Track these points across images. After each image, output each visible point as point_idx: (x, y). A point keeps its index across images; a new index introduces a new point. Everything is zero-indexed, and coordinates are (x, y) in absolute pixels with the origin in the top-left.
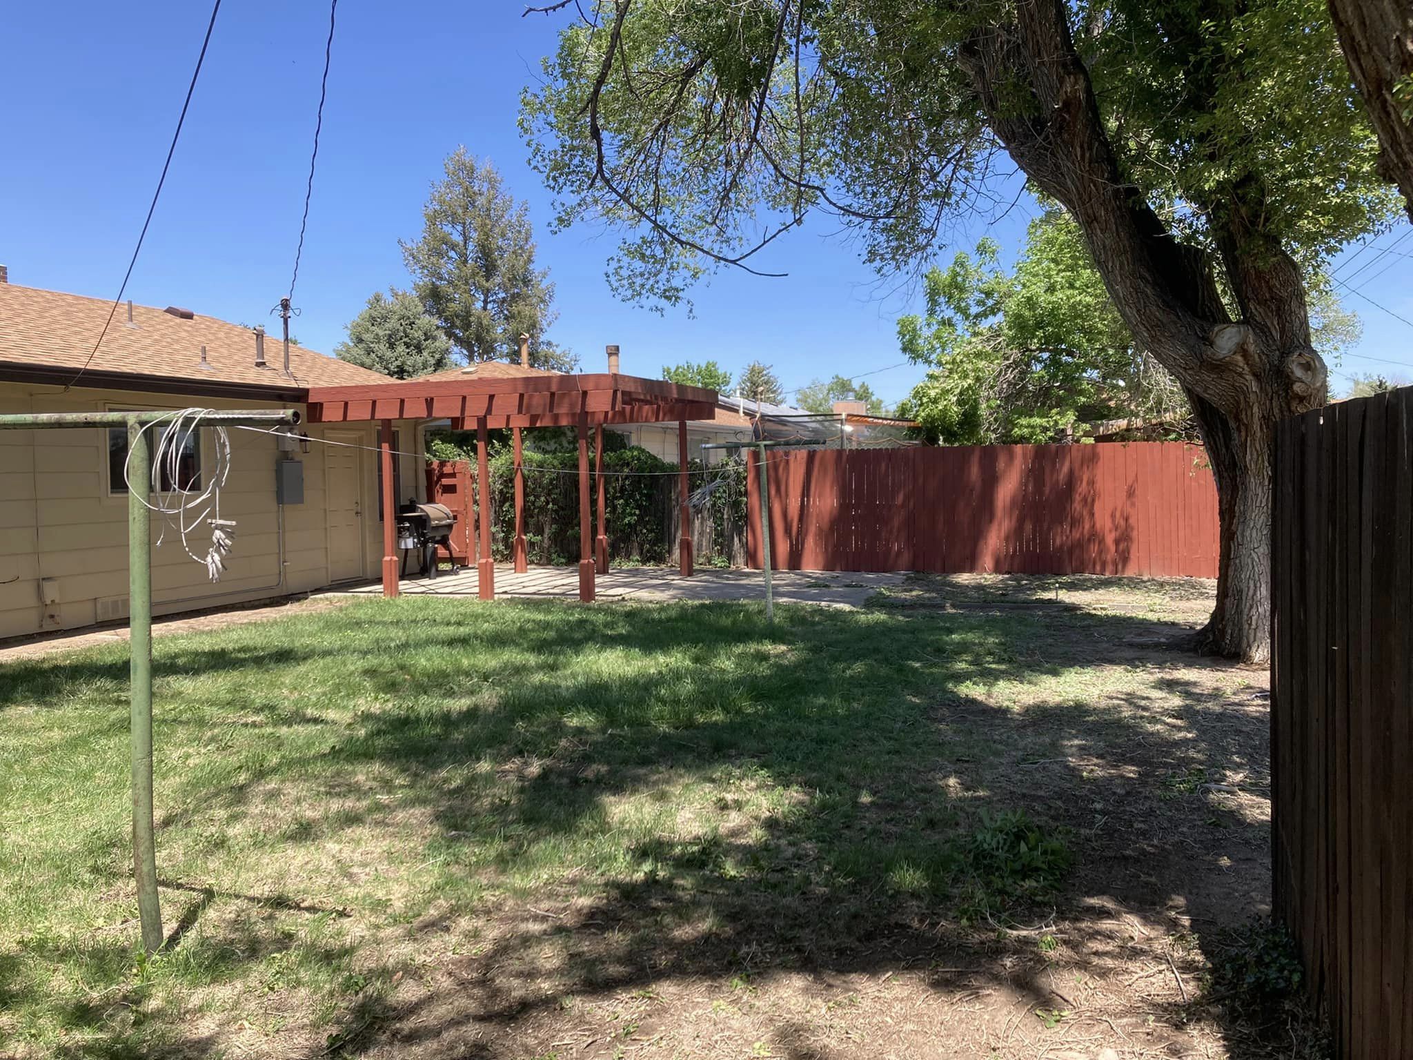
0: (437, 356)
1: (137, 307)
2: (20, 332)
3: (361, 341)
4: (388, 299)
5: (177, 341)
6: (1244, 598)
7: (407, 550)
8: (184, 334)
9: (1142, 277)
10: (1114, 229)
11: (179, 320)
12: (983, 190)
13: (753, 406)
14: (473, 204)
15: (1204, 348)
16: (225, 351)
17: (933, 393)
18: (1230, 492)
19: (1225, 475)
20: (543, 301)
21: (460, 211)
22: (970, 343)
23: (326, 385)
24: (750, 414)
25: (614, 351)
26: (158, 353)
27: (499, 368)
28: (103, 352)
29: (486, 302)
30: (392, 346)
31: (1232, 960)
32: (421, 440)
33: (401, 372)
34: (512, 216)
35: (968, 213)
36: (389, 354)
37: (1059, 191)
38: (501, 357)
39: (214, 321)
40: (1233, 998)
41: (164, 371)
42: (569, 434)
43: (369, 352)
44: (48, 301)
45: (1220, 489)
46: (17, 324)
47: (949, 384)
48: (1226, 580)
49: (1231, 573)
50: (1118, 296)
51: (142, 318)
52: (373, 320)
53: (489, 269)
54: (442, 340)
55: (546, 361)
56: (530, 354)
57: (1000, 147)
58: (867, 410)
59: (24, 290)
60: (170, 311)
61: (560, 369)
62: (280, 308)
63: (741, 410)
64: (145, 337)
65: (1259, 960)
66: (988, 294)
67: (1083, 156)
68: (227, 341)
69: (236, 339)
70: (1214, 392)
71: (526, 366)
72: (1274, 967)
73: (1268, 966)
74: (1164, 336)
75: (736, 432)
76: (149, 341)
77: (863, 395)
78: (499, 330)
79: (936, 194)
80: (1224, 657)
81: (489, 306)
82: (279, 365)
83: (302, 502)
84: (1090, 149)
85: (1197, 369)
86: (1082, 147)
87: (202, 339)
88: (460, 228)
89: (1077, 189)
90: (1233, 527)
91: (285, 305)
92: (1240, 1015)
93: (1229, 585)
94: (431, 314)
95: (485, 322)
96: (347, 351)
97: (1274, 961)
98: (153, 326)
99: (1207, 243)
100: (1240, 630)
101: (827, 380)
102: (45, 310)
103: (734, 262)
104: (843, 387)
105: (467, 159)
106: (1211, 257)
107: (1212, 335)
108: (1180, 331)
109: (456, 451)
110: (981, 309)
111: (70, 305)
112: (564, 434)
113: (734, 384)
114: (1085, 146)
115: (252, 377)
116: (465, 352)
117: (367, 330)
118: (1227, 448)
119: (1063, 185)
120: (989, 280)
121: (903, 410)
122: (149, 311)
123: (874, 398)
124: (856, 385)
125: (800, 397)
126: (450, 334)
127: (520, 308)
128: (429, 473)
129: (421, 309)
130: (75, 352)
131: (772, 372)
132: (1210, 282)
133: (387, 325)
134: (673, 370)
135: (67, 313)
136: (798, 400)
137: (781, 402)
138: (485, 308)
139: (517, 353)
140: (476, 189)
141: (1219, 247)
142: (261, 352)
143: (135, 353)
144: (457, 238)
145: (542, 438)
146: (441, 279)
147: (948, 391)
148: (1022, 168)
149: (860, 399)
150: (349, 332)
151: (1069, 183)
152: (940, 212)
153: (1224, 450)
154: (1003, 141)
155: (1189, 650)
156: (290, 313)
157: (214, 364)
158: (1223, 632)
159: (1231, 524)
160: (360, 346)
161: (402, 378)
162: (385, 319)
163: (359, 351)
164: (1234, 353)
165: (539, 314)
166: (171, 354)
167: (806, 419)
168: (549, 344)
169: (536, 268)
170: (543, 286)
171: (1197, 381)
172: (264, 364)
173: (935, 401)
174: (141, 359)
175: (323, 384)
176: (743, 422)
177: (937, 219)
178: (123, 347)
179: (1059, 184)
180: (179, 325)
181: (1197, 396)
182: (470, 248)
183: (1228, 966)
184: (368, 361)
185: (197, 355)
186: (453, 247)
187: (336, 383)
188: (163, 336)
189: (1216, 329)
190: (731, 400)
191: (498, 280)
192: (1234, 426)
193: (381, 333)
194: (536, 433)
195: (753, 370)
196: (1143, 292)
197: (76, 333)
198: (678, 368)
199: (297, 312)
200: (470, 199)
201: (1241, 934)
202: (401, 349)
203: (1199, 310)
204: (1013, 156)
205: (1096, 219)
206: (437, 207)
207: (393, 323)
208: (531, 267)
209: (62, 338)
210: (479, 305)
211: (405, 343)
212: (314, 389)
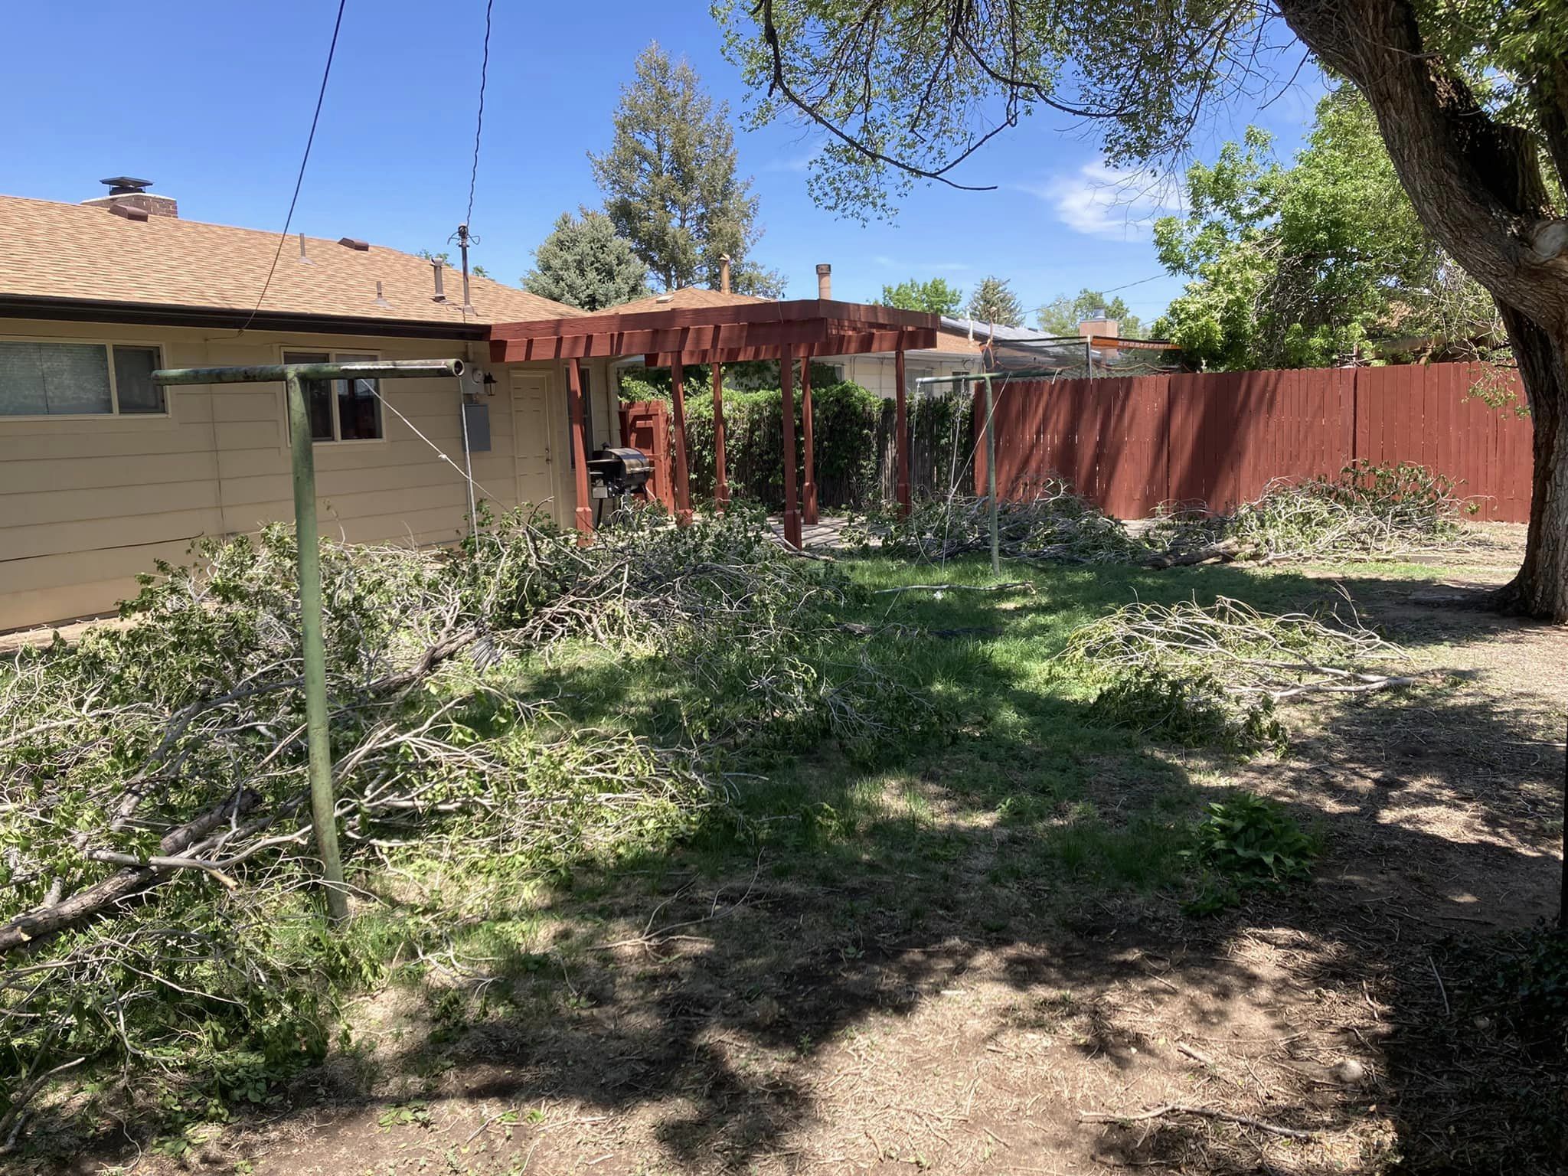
0: (632, 282)
1: (310, 240)
2: (192, 272)
3: (549, 268)
4: (578, 220)
5: (352, 276)
6: (1561, 547)
7: (601, 500)
8: (359, 268)
9: (1445, 166)
10: (1412, 108)
11: (354, 252)
12: (1254, 67)
13: (984, 329)
14: (666, 107)
15: (1520, 250)
16: (402, 286)
17: (1192, 308)
18: (1547, 424)
19: (1543, 402)
20: (747, 216)
21: (653, 116)
22: (1238, 249)
23: (509, 320)
24: (980, 338)
25: (823, 271)
26: (333, 289)
27: (697, 296)
28: (276, 291)
29: (683, 220)
30: (582, 273)
31: (1505, 967)
32: (613, 378)
33: (592, 303)
34: (709, 121)
35: (1234, 96)
36: (579, 281)
37: (1346, 64)
38: (700, 281)
39: (390, 252)
40: (1502, 1010)
41: (339, 310)
42: (774, 368)
43: (558, 280)
44: (220, 237)
45: (1536, 419)
46: (190, 263)
47: (1214, 297)
48: (1539, 528)
49: (1545, 519)
50: (1415, 190)
51: (315, 252)
52: (561, 244)
53: (686, 181)
54: (637, 265)
55: (750, 285)
56: (733, 277)
57: (1274, 14)
58: (1120, 330)
59: (195, 226)
60: (345, 242)
61: (765, 294)
62: (457, 236)
63: (971, 335)
64: (320, 273)
65: (1538, 969)
66: (1262, 190)
67: (1376, 20)
68: (405, 274)
69: (414, 272)
70: (1533, 301)
71: (727, 291)
72: (1554, 978)
73: (1547, 975)
74: (1471, 237)
75: (964, 361)
76: (323, 277)
77: (1116, 312)
78: (698, 250)
79: (1195, 75)
80: (1531, 616)
81: (687, 224)
82: (459, 300)
83: (488, 448)
84: (1385, 10)
85: (1511, 276)
86: (1375, 8)
87: (378, 272)
88: (653, 135)
89: (1367, 61)
90: (1551, 465)
91: (463, 233)
92: (1510, 1030)
93: (1542, 533)
94: (623, 235)
95: (681, 241)
96: (535, 281)
97: (1555, 970)
98: (326, 260)
99: (1528, 120)
100: (1555, 585)
101: (1073, 296)
102: (216, 246)
103: (933, 176)
104: (1093, 303)
105: (660, 57)
106: (1536, 138)
107: (1532, 235)
108: (1491, 230)
109: (650, 389)
110: (1255, 209)
111: (243, 240)
112: (768, 369)
113: (965, 304)
114: (1379, 6)
115: (433, 313)
116: (662, 277)
117: (555, 256)
118: (1546, 369)
119: (1351, 56)
120: (1263, 175)
121: (1159, 331)
122: (323, 243)
123: (1129, 315)
124: (1108, 300)
125: (1041, 315)
126: (645, 258)
127: (721, 225)
128: (623, 415)
129: (612, 229)
130: (248, 292)
131: (1009, 287)
132: (1533, 168)
133: (577, 250)
134: (894, 290)
135: (239, 250)
136: (1040, 320)
137: (1018, 324)
138: (682, 226)
139: (717, 276)
140: (670, 90)
141: (1543, 125)
142: (439, 286)
143: (309, 291)
144: (650, 147)
145: (744, 374)
146: (634, 194)
147: (1210, 306)
148: (1301, 38)
149: (1113, 317)
150: (536, 258)
151: (1358, 53)
152: (1200, 96)
153: (1543, 373)
154: (1279, 5)
155: (1489, 610)
156: (469, 242)
157: (391, 301)
158: (1533, 590)
159: (1548, 461)
160: (549, 273)
161: (593, 309)
162: (574, 241)
163: (546, 281)
164: (1560, 255)
165: (742, 231)
166: (344, 290)
167: (1048, 343)
168: (754, 265)
169: (739, 178)
170: (746, 198)
171: (1511, 290)
172: (443, 298)
173: (1196, 317)
174: (314, 297)
175: (507, 319)
176: (971, 348)
177: (1197, 105)
178: (297, 285)
179: (1347, 56)
180: (355, 258)
181: (1512, 309)
182: (665, 158)
183: (1500, 974)
184: (556, 291)
185: (373, 292)
186: (645, 157)
187: (521, 318)
188: (337, 270)
189: (1538, 226)
190: (960, 323)
191: (696, 193)
192: (1556, 343)
193: (570, 258)
194: (737, 368)
195: (986, 287)
196: (1447, 184)
197: (248, 271)
198: (900, 287)
199: (476, 240)
200: (662, 101)
201: (1521, 939)
202: (592, 275)
203: (1518, 203)
204: (1290, 23)
205: (1390, 97)
206: (627, 113)
207: (584, 246)
208: (732, 177)
209: (235, 277)
210: (676, 222)
211: (597, 269)
212: (497, 325)
